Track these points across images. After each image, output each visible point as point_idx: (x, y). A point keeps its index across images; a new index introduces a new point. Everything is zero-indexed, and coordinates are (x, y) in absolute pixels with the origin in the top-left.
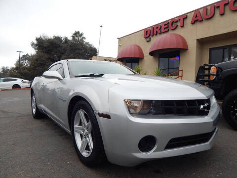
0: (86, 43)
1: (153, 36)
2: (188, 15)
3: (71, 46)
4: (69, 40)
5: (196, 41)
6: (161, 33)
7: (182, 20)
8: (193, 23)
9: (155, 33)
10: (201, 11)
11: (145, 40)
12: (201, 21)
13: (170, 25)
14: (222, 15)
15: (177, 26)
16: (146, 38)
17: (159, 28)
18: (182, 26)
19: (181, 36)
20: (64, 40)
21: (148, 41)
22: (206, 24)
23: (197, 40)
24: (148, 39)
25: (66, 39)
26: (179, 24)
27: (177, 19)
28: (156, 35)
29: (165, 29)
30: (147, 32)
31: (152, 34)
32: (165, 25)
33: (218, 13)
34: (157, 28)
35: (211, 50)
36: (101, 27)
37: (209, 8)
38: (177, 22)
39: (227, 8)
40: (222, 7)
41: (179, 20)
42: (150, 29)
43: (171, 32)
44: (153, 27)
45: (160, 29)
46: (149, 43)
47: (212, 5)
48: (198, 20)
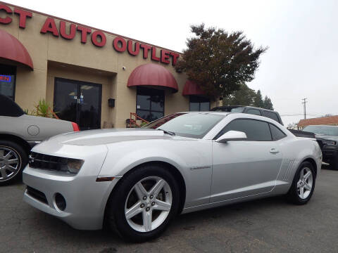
2: (34, 15)
5: (46, 62)
7: (23, 16)
10: (57, 22)
12: (56, 36)
14: (83, 43)
15: (11, 21)
18: (22, 28)
23: (48, 61)
26: (15, 19)
27: (12, 9)
33: (78, 37)
37: (68, 25)
38: (10, 13)
39: (89, 37)
47: (73, 24)
48: (52, 33)
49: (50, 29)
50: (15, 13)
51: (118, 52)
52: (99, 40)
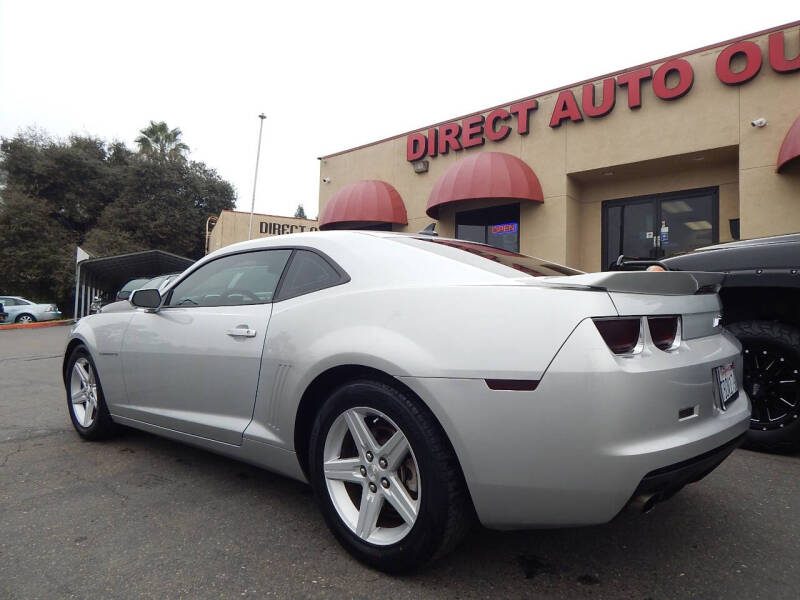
0: (194, 165)
1: (434, 156)
2: (540, 100)
3: (138, 174)
4: (129, 153)
5: (565, 179)
6: (459, 150)
7: (523, 114)
8: (557, 124)
9: (442, 147)
10: (578, 93)
11: (410, 169)
12: (579, 121)
13: (487, 126)
14: (635, 108)
15: (510, 130)
16: (413, 162)
17: (455, 133)
18: (525, 133)
19: (520, 162)
20: (109, 154)
21: (420, 173)
22: (590, 131)
23: (569, 175)
24: (420, 166)
25: (119, 149)
26: (514, 124)
27: (508, 109)
28: (446, 153)
29: (472, 136)
30: (416, 142)
31: (431, 151)
32: (472, 126)
33: (623, 101)
34: (448, 132)
35: (606, 205)
36: (262, 117)
37: (599, 86)
38: (508, 118)
39: (648, 89)
40: (634, 84)
41: (516, 114)
42: (426, 133)
43: (490, 149)
44: (435, 131)
45: (457, 137)
46: (425, 179)
47: (607, 79)
48: (569, 118)
49: (565, 114)
50: (514, 114)
51: (738, 84)
52: (673, 83)
